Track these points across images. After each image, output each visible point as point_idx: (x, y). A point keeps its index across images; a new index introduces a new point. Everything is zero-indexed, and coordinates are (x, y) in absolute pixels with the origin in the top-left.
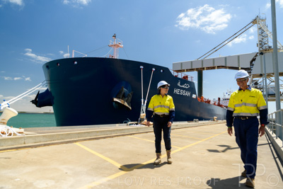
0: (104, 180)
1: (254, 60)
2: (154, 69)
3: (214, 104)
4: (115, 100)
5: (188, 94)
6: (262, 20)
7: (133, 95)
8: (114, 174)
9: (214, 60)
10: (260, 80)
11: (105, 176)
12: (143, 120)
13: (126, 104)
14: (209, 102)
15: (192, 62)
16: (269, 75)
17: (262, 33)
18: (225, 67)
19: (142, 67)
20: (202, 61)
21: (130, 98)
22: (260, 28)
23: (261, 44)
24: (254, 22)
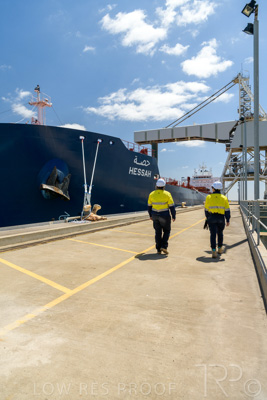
0: (40, 310)
1: (234, 130)
2: (100, 141)
3: (183, 186)
4: (45, 186)
5: (148, 174)
6: (245, 79)
7: (72, 179)
8: (53, 299)
9: (186, 128)
10: (239, 155)
11: (41, 305)
12: (88, 213)
13: (61, 192)
14: (175, 183)
15: (159, 131)
16: (250, 149)
17: (244, 95)
18: (200, 139)
19: (81, 137)
20: (172, 130)
21: (67, 184)
22: (242, 89)
23: (243, 109)
24: (236, 80)
